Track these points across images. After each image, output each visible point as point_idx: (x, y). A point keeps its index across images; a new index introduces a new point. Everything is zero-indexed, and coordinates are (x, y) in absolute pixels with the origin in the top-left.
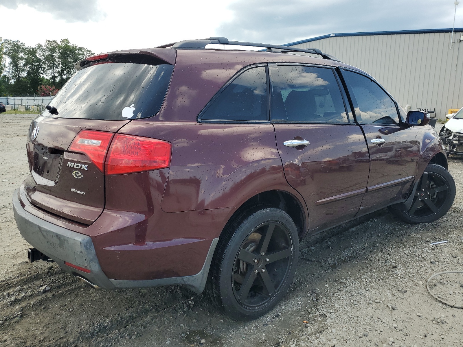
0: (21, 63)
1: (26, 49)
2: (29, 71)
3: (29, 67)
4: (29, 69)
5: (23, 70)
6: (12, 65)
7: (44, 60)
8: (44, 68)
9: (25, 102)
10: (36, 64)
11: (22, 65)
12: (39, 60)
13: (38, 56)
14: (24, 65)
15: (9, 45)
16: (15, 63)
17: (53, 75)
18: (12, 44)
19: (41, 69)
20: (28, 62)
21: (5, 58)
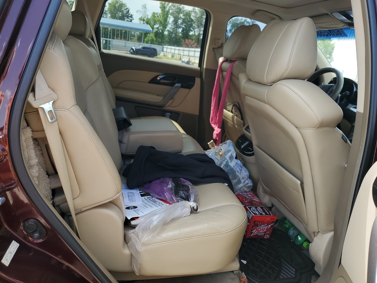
0: (180, 21)
1: (185, 11)
2: (183, 28)
3: (184, 25)
4: (184, 26)
5: (180, 27)
6: (173, 23)
7: (195, 21)
8: (194, 27)
9: (173, 51)
10: (189, 23)
11: (179, 23)
12: (192, 20)
13: (192, 17)
14: (181, 23)
15: (175, 8)
16: (175, 21)
17: (199, 32)
18: (176, 7)
19: (192, 27)
20: (184, 21)
21: (170, 18)
